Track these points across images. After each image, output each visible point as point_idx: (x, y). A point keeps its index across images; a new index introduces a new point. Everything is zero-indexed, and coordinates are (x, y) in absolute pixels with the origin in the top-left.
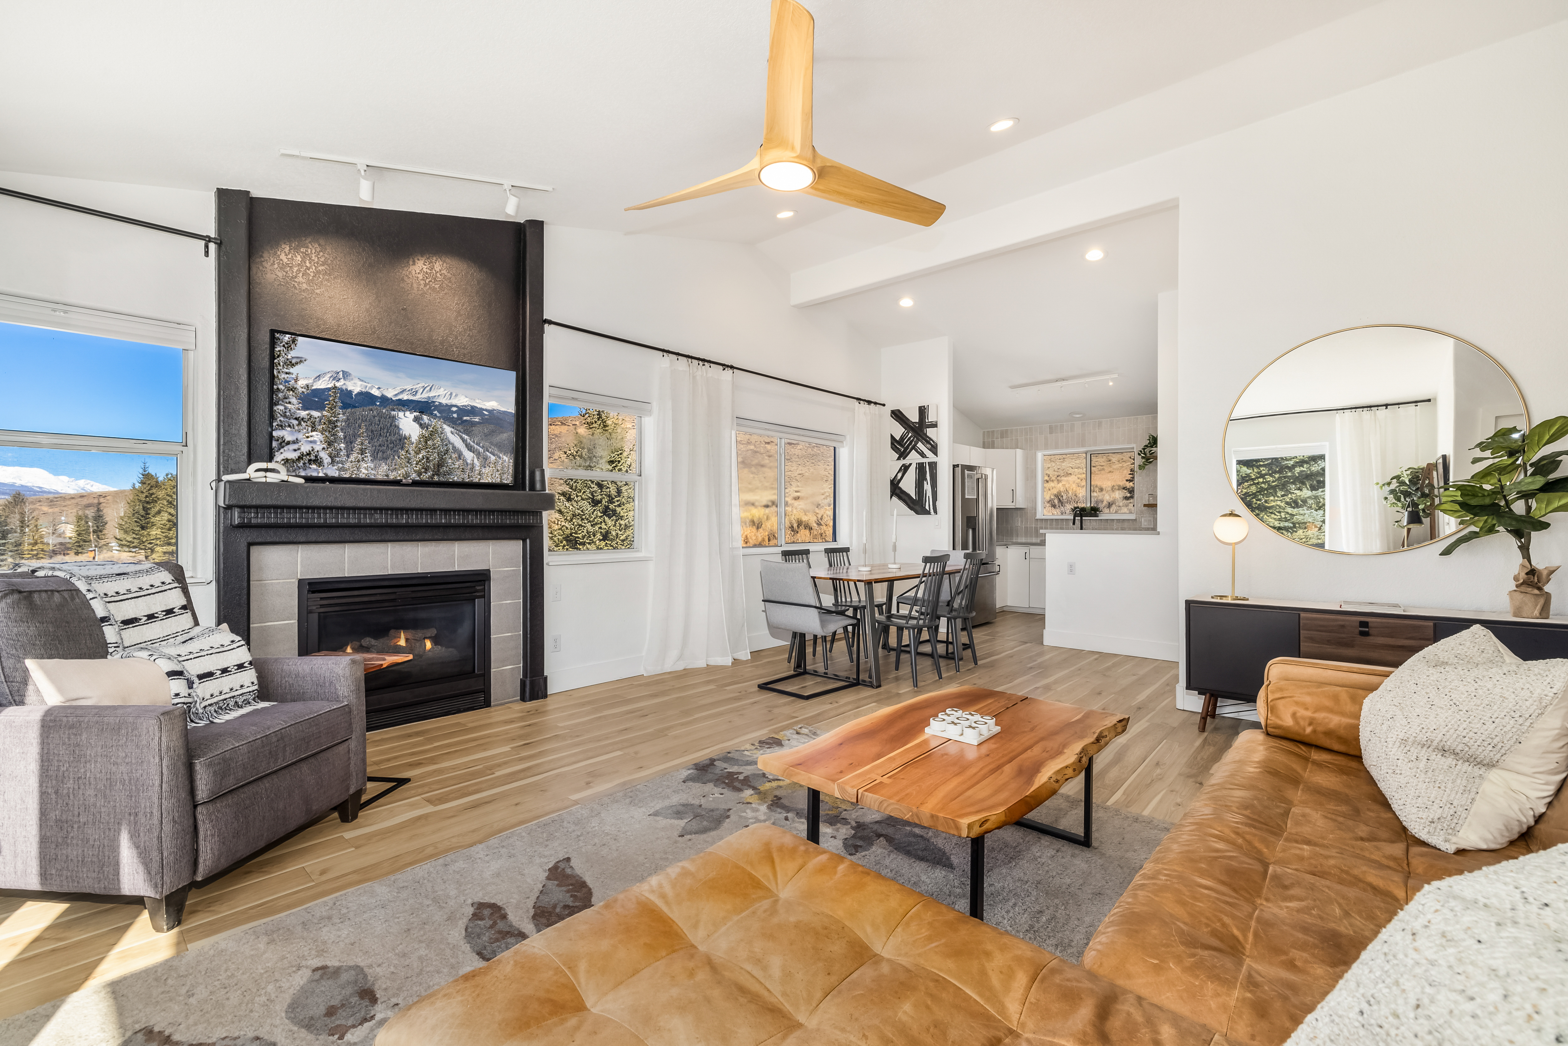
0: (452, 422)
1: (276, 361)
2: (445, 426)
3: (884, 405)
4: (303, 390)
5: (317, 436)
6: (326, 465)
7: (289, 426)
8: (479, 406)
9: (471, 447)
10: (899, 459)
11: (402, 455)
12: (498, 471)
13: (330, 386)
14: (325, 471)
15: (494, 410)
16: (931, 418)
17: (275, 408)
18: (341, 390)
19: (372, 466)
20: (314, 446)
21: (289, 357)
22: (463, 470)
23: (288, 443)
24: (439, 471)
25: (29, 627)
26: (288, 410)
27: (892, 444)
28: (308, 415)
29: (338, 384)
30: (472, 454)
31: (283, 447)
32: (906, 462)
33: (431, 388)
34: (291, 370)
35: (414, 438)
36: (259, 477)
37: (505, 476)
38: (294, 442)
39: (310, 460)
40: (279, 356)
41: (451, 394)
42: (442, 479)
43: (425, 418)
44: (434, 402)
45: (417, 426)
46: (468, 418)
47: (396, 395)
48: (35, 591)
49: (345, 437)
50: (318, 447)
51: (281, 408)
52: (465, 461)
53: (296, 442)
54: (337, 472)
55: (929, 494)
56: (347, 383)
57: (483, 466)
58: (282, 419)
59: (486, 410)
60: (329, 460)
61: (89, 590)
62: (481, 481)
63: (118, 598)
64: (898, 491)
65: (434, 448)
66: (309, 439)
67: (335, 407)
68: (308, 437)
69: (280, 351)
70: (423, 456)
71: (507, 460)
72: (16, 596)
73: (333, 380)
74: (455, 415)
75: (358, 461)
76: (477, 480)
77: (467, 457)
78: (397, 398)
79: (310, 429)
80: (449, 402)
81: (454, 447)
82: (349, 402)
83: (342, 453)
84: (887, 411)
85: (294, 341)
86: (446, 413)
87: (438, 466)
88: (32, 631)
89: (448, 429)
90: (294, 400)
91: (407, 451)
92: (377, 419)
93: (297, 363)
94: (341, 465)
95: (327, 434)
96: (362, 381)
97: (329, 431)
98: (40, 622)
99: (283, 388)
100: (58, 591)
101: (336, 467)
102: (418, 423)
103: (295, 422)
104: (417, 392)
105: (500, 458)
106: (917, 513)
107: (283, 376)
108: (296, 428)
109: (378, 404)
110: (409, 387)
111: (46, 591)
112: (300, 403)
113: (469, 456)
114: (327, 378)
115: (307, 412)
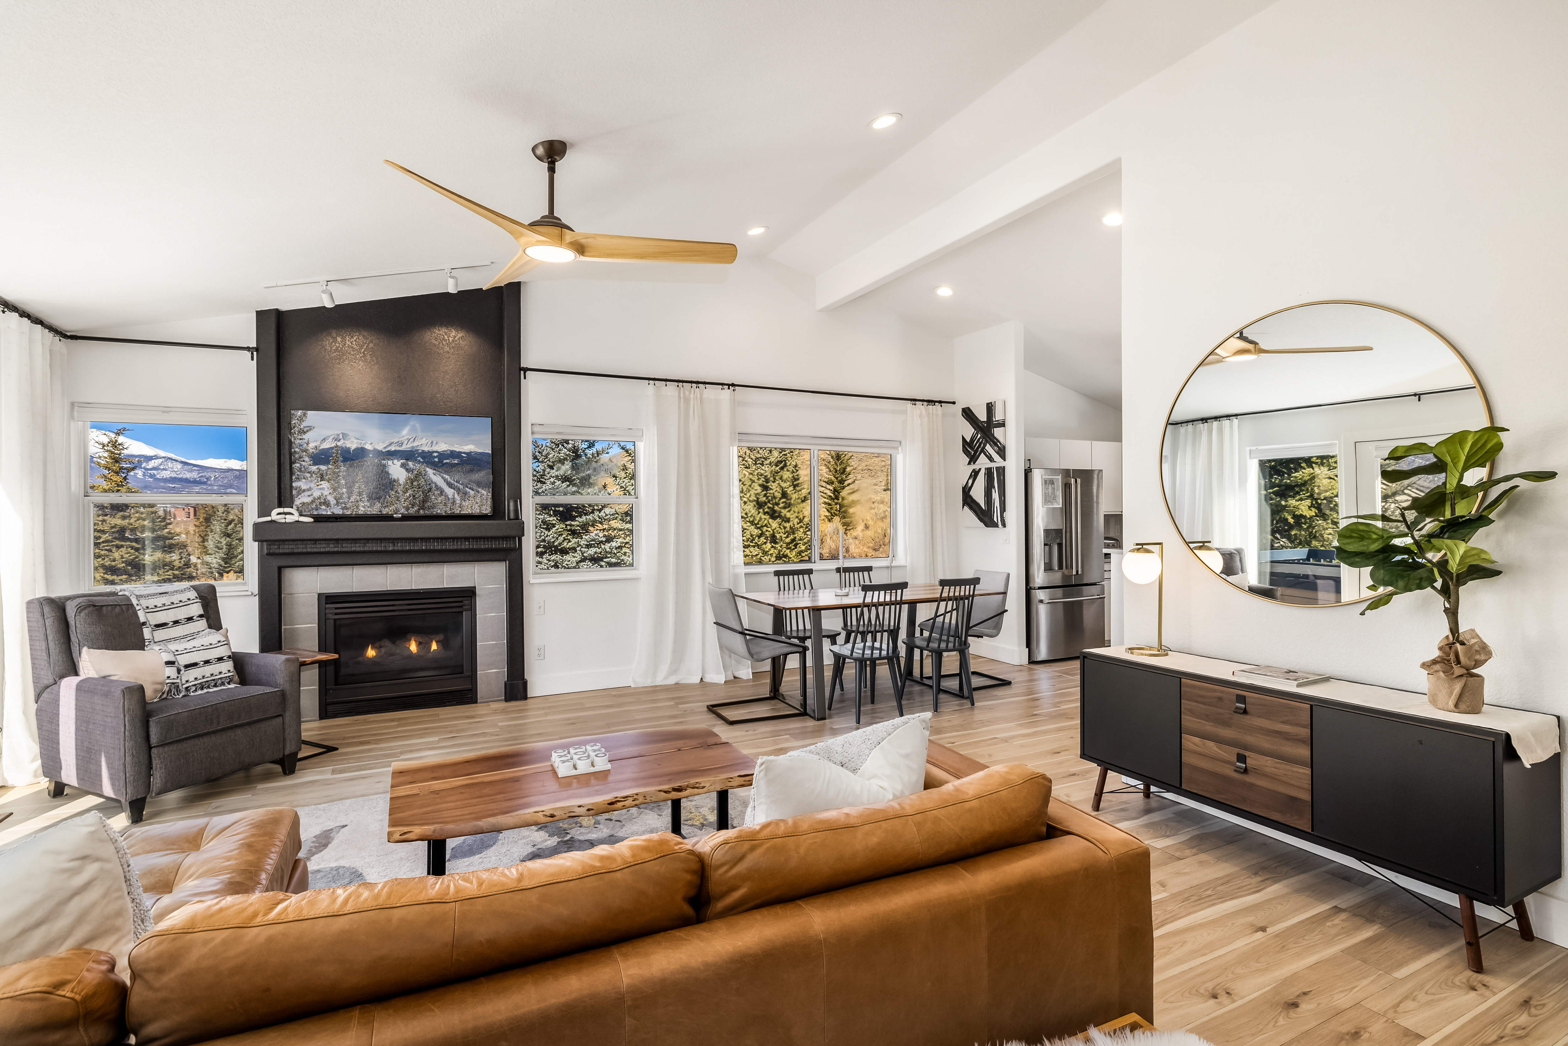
0: (435, 466)
1: (292, 431)
2: (428, 469)
3: (954, 403)
4: (313, 450)
5: (325, 484)
6: (332, 506)
7: (304, 478)
8: (457, 450)
9: (452, 485)
10: (969, 463)
11: (393, 495)
12: (477, 503)
13: (333, 446)
14: (332, 510)
15: (471, 452)
16: (998, 416)
17: (293, 466)
18: (342, 448)
19: (368, 504)
20: (323, 492)
21: (302, 427)
22: (445, 504)
23: (304, 491)
24: (424, 506)
25: (96, 628)
26: (302, 467)
27: (964, 446)
28: (317, 469)
29: (339, 444)
30: (452, 491)
31: (300, 494)
32: (976, 466)
33: (414, 439)
34: (304, 437)
35: (402, 480)
36: (280, 519)
37: (484, 507)
38: (309, 490)
39: (320, 503)
40: (294, 427)
41: (432, 443)
42: (427, 512)
43: (410, 463)
44: (418, 450)
45: (403, 471)
46: (448, 461)
47: (385, 448)
48: (104, 606)
49: (346, 484)
50: (326, 492)
51: (298, 465)
52: (446, 496)
53: (309, 489)
54: (341, 510)
55: (997, 504)
56: (346, 442)
57: (463, 499)
58: (299, 473)
59: (464, 453)
60: (335, 502)
61: (137, 605)
62: (462, 512)
63: (156, 609)
64: (969, 500)
65: (419, 488)
66: (319, 487)
67: (337, 461)
68: (318, 485)
69: (295, 423)
70: (410, 495)
71: (486, 494)
72: (91, 608)
73: (336, 440)
74: (436, 460)
75: (357, 502)
76: (458, 512)
77: (448, 493)
78: (386, 450)
79: (319, 479)
80: (430, 449)
81: (436, 485)
82: (348, 456)
83: (344, 496)
84: (958, 409)
85: (305, 415)
86: (428, 458)
87: (423, 502)
88: (98, 630)
89: (430, 471)
90: (307, 459)
91: (396, 492)
92: (371, 467)
93: (307, 431)
94: (344, 505)
95: (332, 482)
96: (358, 439)
97: (334, 480)
98: (103, 625)
99: (298, 450)
100: (119, 605)
101: (340, 507)
102: (405, 468)
103: (308, 475)
104: (402, 443)
105: (478, 492)
106: (987, 526)
107: (298, 441)
108: (309, 479)
109: (371, 456)
110: (396, 440)
111: (112, 605)
112: (311, 460)
113: (450, 492)
114: (330, 440)
115: (317, 467)
